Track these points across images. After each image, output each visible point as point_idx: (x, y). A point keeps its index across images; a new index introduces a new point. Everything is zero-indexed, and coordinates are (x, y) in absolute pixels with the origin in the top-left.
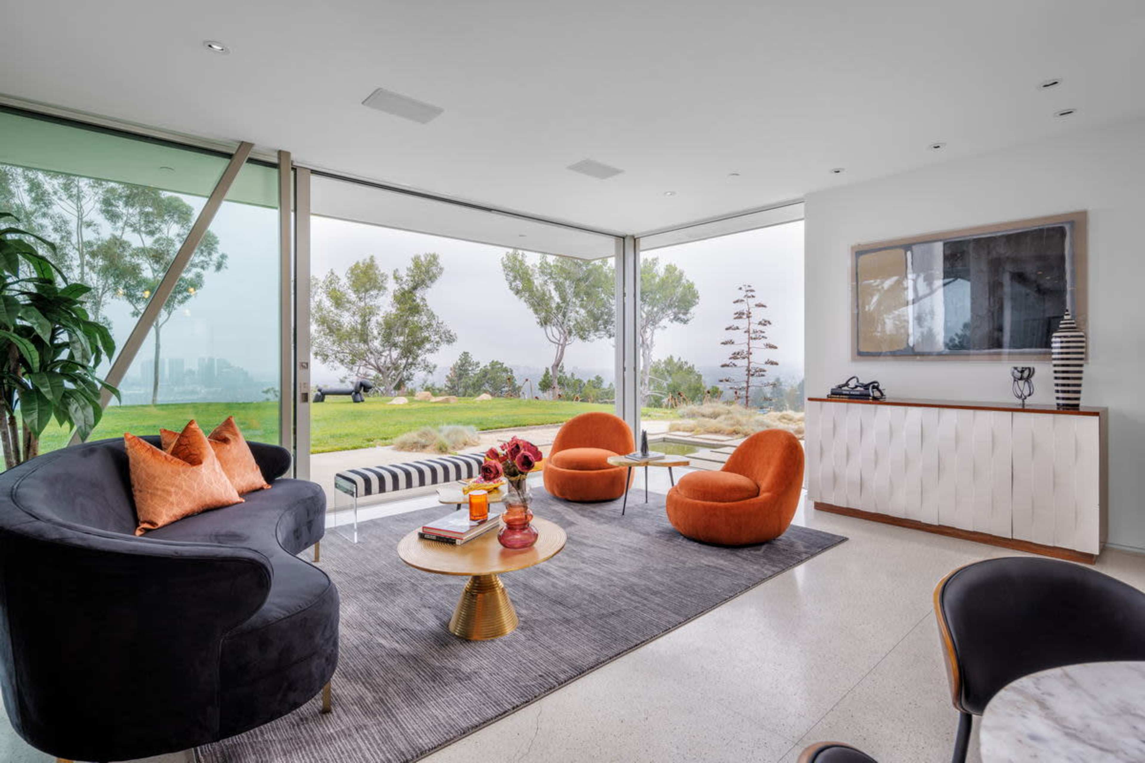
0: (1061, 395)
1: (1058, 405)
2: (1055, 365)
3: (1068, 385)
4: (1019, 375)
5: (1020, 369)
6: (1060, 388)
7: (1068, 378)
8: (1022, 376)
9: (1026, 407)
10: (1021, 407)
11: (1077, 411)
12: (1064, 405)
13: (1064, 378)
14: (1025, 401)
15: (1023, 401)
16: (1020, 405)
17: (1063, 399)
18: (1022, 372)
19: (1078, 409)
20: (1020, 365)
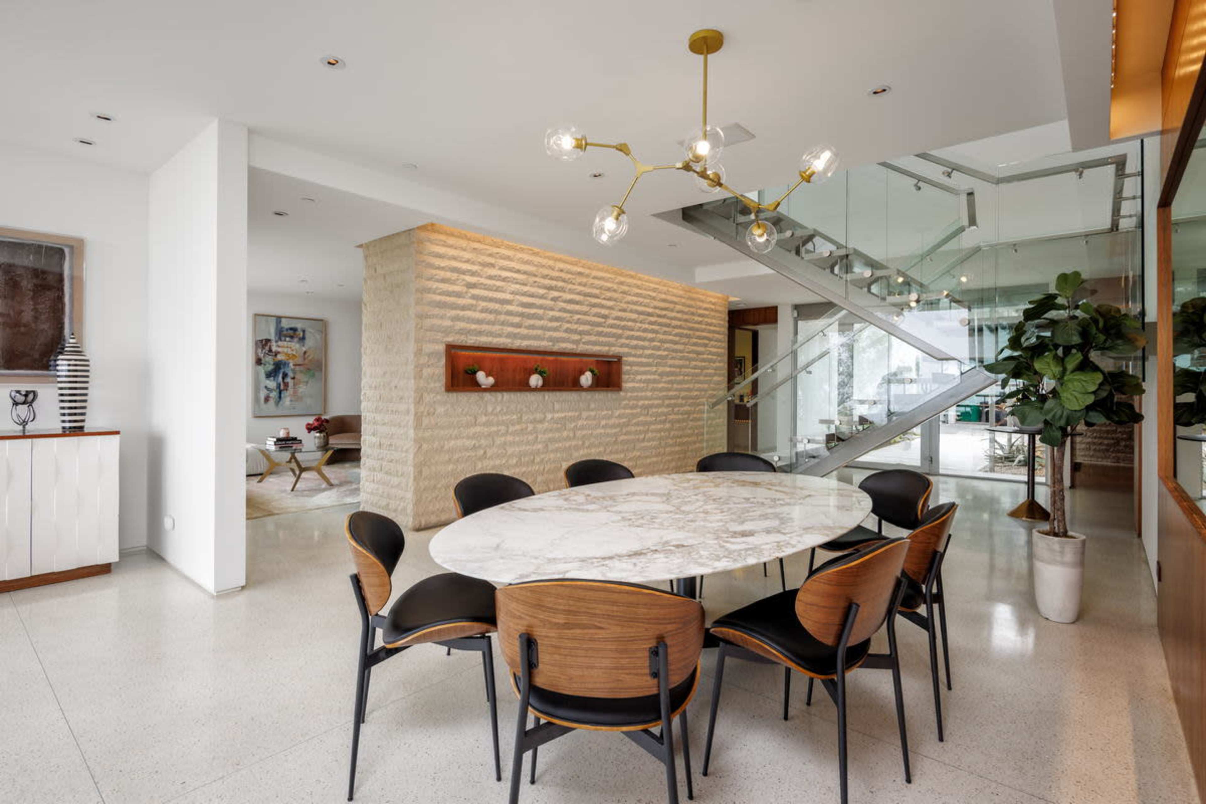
0: (67, 418)
1: (64, 428)
2: (61, 388)
3: (75, 408)
4: (23, 398)
5: (24, 393)
6: (67, 411)
7: (75, 401)
8: (26, 399)
9: (27, 434)
10: (21, 434)
11: (81, 433)
12: (70, 428)
13: (70, 401)
14: (27, 427)
15: (24, 427)
16: (20, 431)
17: (70, 421)
18: (26, 395)
19: (83, 431)
20: (24, 387)
